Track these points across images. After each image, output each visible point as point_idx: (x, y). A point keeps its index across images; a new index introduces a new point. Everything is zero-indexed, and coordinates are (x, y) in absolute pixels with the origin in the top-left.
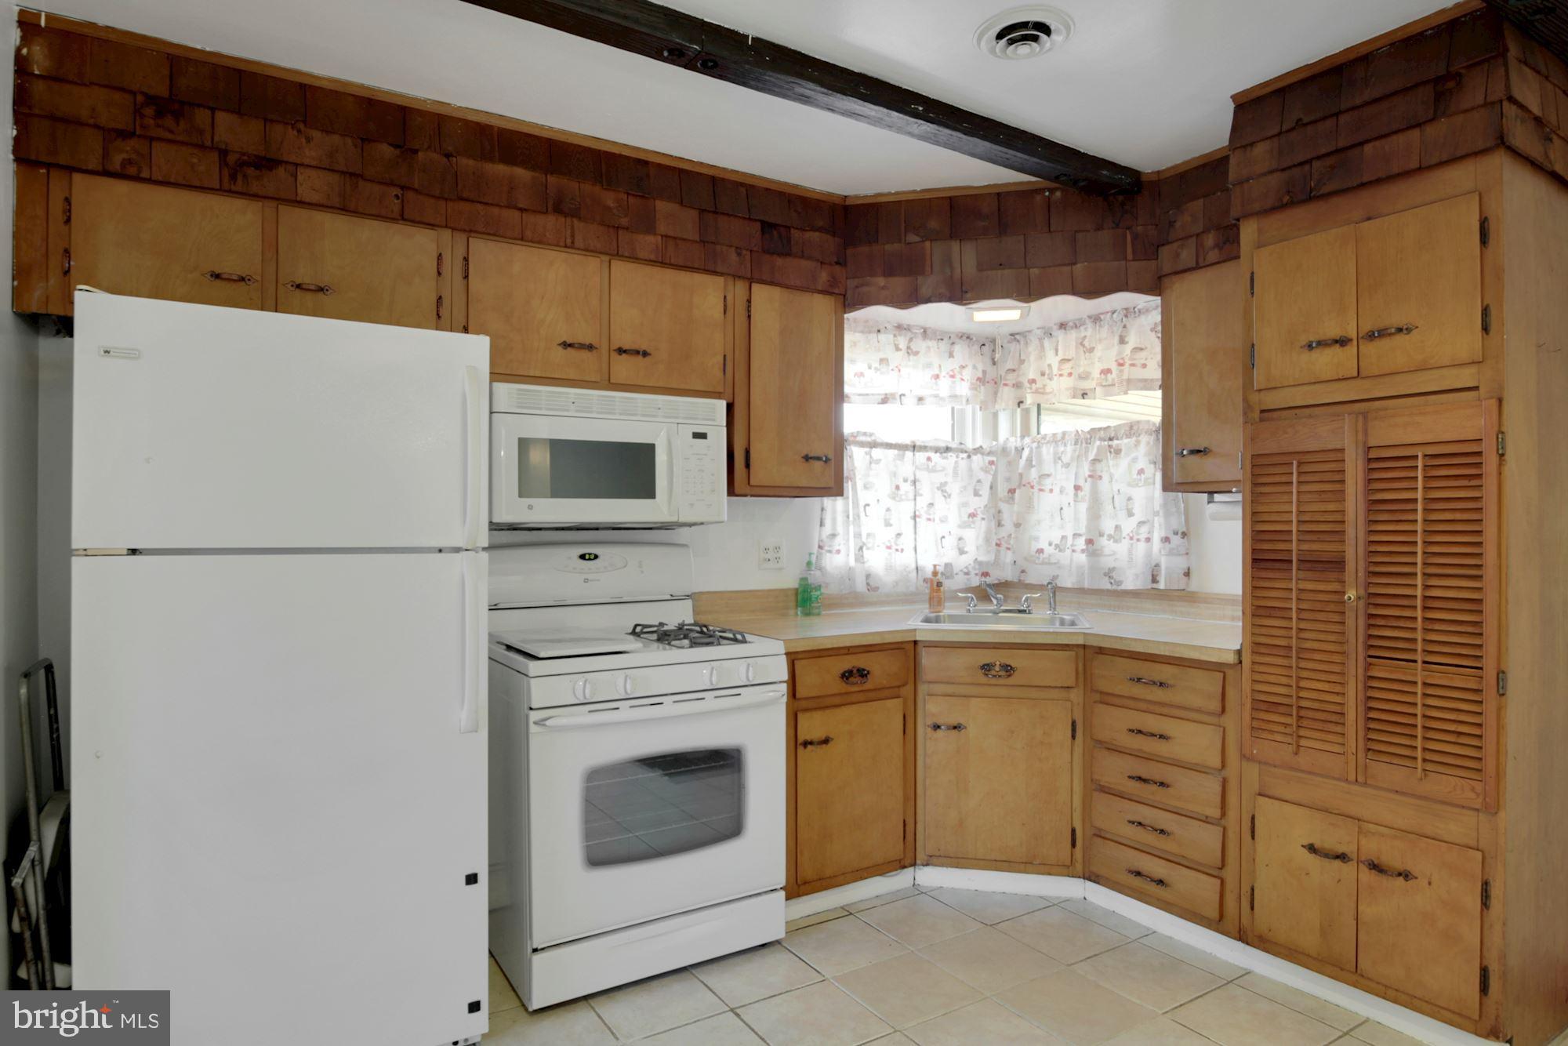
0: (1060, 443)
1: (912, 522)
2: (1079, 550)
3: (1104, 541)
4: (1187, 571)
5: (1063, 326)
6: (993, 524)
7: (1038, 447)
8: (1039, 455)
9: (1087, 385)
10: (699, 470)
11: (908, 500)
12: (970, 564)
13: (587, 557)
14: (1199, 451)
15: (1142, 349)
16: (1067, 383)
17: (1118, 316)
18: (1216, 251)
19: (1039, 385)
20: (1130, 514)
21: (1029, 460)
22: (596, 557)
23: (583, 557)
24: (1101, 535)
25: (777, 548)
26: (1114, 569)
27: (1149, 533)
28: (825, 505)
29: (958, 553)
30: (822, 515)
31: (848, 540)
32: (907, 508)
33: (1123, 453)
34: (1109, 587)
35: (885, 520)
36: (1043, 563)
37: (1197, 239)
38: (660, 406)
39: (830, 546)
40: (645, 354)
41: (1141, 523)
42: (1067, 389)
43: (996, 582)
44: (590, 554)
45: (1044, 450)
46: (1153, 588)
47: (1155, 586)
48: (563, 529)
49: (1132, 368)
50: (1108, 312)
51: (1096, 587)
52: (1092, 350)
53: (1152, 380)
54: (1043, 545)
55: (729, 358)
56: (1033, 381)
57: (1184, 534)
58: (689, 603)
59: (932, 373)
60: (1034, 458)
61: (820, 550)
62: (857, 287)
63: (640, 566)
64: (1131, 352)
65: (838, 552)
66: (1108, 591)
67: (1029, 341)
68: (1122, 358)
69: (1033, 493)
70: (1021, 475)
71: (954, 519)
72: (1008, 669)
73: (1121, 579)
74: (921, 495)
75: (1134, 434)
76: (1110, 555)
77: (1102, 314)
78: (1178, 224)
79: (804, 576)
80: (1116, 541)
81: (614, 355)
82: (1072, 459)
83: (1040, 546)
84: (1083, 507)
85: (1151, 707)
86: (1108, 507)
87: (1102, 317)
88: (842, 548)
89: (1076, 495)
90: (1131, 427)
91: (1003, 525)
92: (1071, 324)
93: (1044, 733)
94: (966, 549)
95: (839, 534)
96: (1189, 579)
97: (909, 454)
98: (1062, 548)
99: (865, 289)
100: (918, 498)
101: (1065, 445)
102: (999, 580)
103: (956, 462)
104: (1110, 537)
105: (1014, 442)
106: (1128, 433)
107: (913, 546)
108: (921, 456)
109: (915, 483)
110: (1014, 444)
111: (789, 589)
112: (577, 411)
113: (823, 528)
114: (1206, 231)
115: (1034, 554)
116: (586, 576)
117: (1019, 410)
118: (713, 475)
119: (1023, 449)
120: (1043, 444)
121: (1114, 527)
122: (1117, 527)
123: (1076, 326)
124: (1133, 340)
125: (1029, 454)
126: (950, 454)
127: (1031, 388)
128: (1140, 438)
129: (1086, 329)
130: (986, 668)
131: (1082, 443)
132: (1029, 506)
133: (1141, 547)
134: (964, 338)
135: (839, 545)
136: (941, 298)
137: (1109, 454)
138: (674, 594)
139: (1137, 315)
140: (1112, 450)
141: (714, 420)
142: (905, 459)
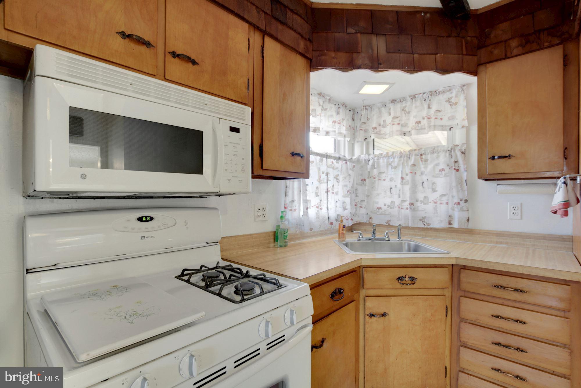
0: (390, 157)
1: (326, 194)
2: (405, 208)
3: (418, 204)
4: (468, 219)
5: (393, 101)
6: (354, 196)
7: (378, 159)
8: (378, 163)
9: (406, 130)
10: (234, 155)
11: (325, 183)
12: (349, 215)
13: (144, 219)
14: (505, 157)
15: (440, 111)
16: (396, 128)
17: (426, 95)
18: (520, 48)
19: (378, 130)
20: (434, 191)
21: (373, 167)
22: (152, 219)
23: (140, 219)
24: (417, 201)
25: (264, 209)
26: (425, 217)
27: (448, 200)
28: (288, 184)
29: (343, 210)
30: (286, 190)
31: (300, 204)
32: (324, 187)
33: (429, 162)
34: (423, 226)
35: (316, 193)
36: (381, 214)
37: (505, 43)
38: (207, 102)
39: (291, 207)
40: (194, 63)
41: (442, 195)
42: (397, 131)
43: (356, 223)
44: (146, 217)
45: (381, 160)
46: (449, 227)
47: (450, 226)
48: (124, 197)
49: (436, 120)
50: (421, 94)
51: (416, 226)
52: (409, 113)
53: (446, 126)
54: (381, 205)
55: (250, 82)
56: (375, 128)
57: (466, 201)
58: (218, 247)
59: (333, 120)
60: (375, 164)
61: (285, 209)
62: (319, 56)
63: (186, 224)
64: (435, 112)
65: (295, 210)
66: (422, 228)
67: (372, 110)
68: (429, 116)
69: (375, 181)
70: (369, 172)
71: (341, 193)
72: (413, 280)
73: (429, 222)
74: (330, 181)
75: (436, 152)
76: (422, 211)
77: (416, 95)
78: (492, 36)
79: (278, 224)
80: (425, 204)
81: (169, 57)
82: (398, 165)
83: (379, 206)
84: (407, 188)
85: (505, 302)
86: (420, 188)
87: (417, 96)
88: (297, 208)
89: (402, 182)
90: (434, 149)
91: (358, 196)
92: (399, 100)
93: (431, 315)
94: (347, 208)
95: (295, 201)
96: (469, 223)
97: (325, 159)
98: (392, 207)
99: (323, 58)
100: (329, 182)
101: (394, 158)
102: (357, 222)
103: (342, 165)
104: (421, 202)
105: (364, 157)
106: (432, 151)
107: (327, 206)
108: (330, 161)
109: (327, 174)
110: (364, 158)
111: (271, 232)
112: (135, 92)
113: (287, 197)
114: (513, 38)
115: (376, 209)
116: (142, 234)
117: (365, 143)
118: (243, 159)
119: (369, 160)
120: (380, 158)
121: (423, 197)
122: (425, 197)
123: (401, 101)
124: (434, 107)
125: (373, 163)
126: (340, 161)
127: (374, 132)
128: (440, 154)
129: (406, 103)
130: (400, 279)
131: (404, 157)
132: (373, 186)
133: (443, 207)
134: (344, 106)
135: (295, 207)
136: (366, 67)
137: (421, 162)
138: (208, 242)
139: (437, 95)
140: (423, 160)
141: (244, 120)
142: (323, 162)
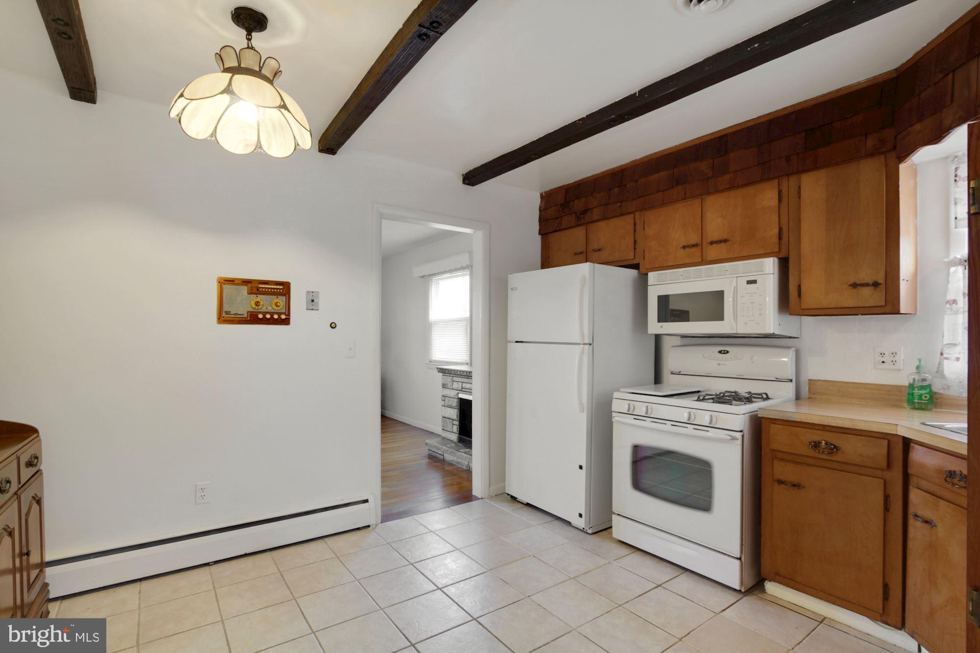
10: (751, 303)
13: (722, 352)
22: (728, 352)
23: (720, 352)
25: (894, 354)
38: (727, 269)
40: (726, 241)
44: (724, 351)
55: (785, 229)
61: (941, 357)
62: (903, 139)
63: (751, 358)
81: (709, 246)
95: (959, 344)
99: (908, 139)
112: (683, 279)
113: (944, 339)
116: (719, 362)
118: (760, 304)
141: (763, 271)
